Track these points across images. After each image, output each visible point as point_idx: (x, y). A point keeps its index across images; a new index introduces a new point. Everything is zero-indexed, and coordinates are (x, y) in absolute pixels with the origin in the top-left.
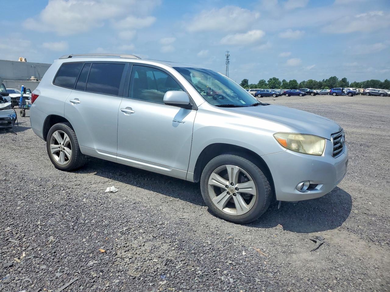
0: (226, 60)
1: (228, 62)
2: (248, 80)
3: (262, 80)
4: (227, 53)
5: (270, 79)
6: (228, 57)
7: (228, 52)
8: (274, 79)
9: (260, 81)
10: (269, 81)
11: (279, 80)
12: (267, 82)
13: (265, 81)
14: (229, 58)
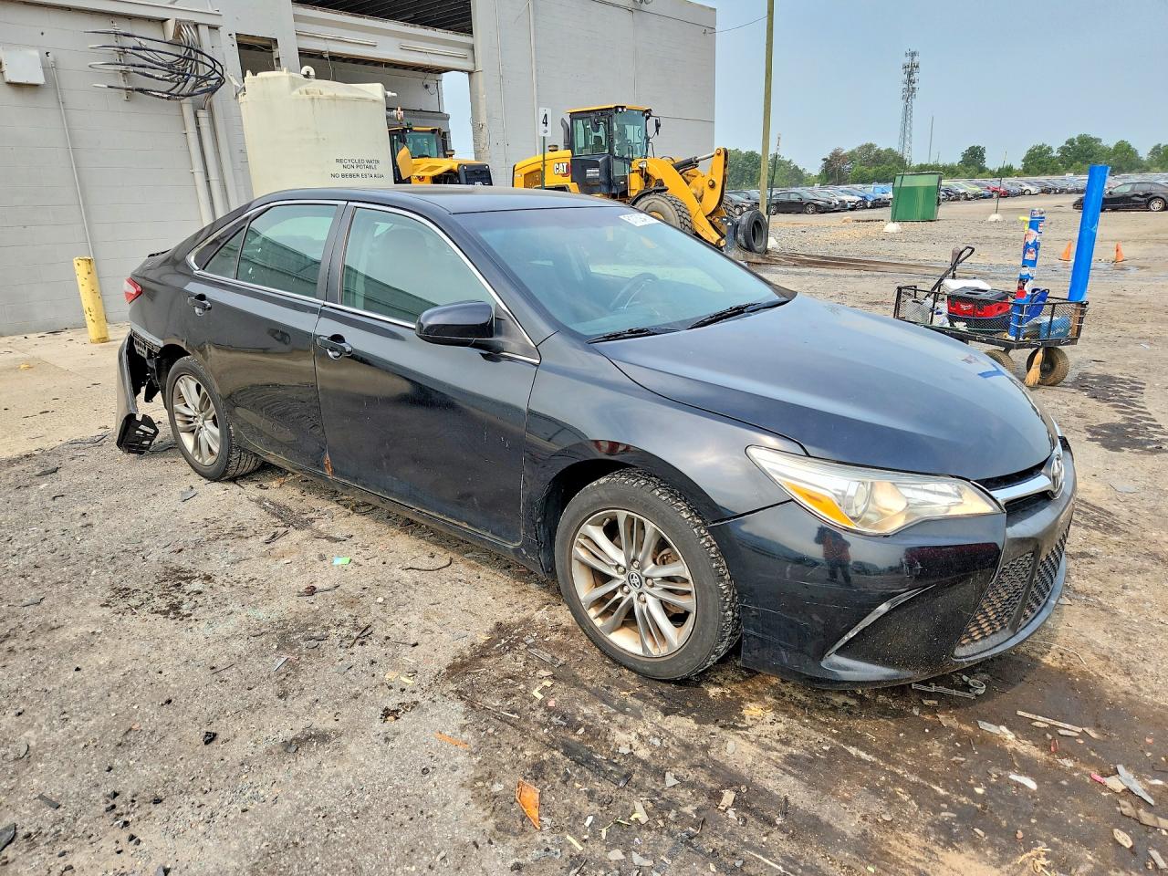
0: (905, 86)
1: (910, 91)
2: (984, 149)
3: (1041, 147)
4: (909, 58)
5: (1067, 143)
6: (910, 74)
7: (913, 54)
8: (1085, 140)
9: (1030, 151)
10: (1062, 147)
11: (1104, 143)
12: (1055, 154)
13: (1050, 148)
14: (916, 76)
